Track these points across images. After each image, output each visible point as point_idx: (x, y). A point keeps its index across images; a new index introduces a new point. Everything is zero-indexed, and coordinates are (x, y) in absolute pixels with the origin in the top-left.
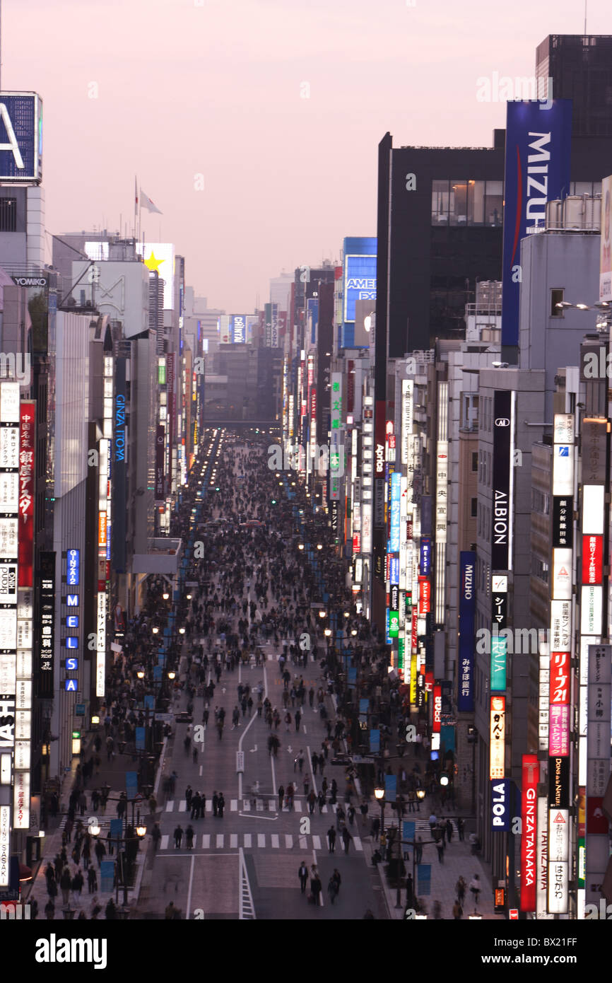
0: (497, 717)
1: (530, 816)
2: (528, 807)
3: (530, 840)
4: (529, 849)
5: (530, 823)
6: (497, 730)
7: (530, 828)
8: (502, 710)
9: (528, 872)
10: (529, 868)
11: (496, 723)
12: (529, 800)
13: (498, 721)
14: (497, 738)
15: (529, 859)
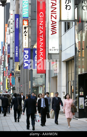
0: (25, 28)
1: (41, 26)
2: (40, 21)
3: (41, 37)
4: (41, 42)
5: (41, 29)
6: (25, 33)
7: (41, 32)
8: (27, 25)
9: (41, 54)
10: (41, 52)
11: (25, 30)
12: (41, 18)
13: (26, 29)
14: (25, 35)
15: (41, 47)
